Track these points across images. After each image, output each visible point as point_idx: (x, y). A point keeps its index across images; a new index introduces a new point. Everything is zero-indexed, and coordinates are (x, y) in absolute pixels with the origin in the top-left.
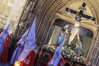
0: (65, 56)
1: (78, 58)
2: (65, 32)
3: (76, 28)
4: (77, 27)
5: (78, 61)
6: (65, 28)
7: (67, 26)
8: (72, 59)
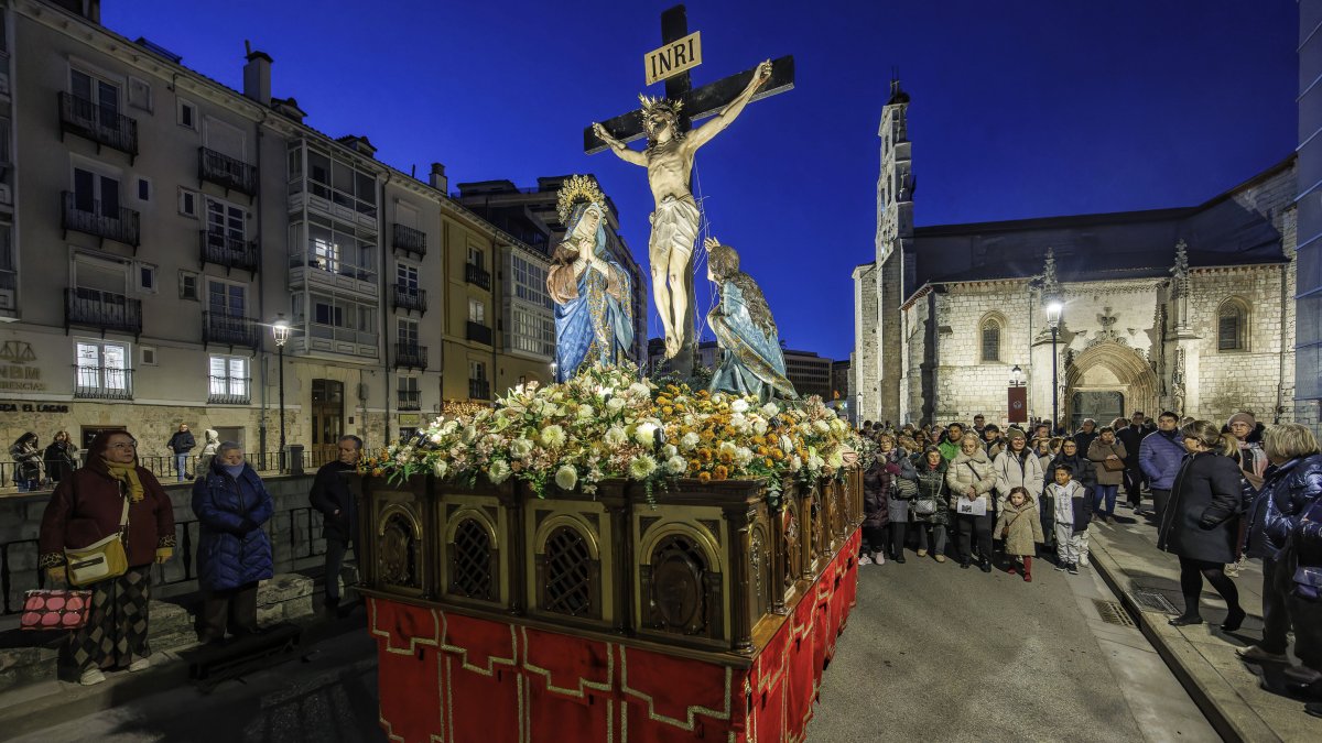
0: (492, 472)
3: (668, 207)
4: (667, 197)
5: (643, 467)
6: (577, 243)
8: (571, 470)
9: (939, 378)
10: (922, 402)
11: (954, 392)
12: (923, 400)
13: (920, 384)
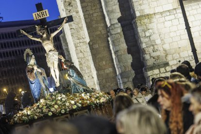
0: (49, 114)
1: (73, 102)
2: (35, 71)
3: (51, 53)
4: (50, 51)
5: (75, 107)
6: (32, 65)
7: (31, 61)
8: (63, 110)
9: (140, 29)
10: (129, 59)
11: (158, 42)
12: (130, 56)
13: (123, 39)
